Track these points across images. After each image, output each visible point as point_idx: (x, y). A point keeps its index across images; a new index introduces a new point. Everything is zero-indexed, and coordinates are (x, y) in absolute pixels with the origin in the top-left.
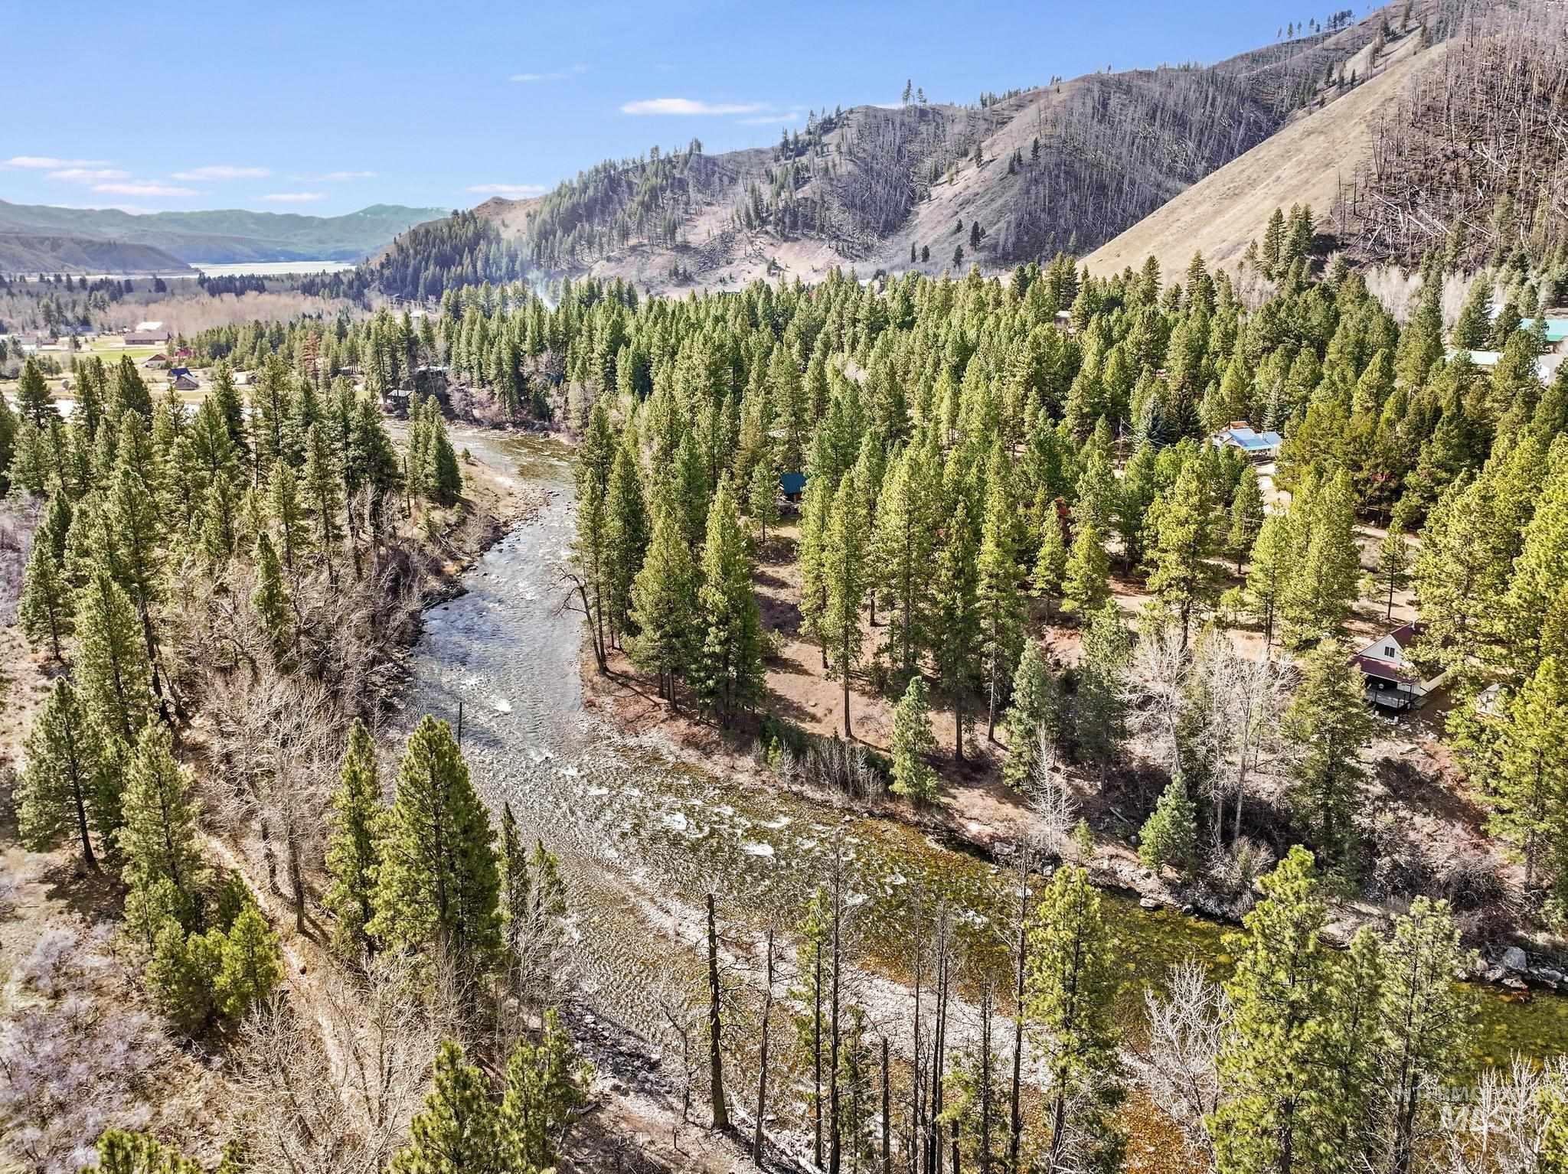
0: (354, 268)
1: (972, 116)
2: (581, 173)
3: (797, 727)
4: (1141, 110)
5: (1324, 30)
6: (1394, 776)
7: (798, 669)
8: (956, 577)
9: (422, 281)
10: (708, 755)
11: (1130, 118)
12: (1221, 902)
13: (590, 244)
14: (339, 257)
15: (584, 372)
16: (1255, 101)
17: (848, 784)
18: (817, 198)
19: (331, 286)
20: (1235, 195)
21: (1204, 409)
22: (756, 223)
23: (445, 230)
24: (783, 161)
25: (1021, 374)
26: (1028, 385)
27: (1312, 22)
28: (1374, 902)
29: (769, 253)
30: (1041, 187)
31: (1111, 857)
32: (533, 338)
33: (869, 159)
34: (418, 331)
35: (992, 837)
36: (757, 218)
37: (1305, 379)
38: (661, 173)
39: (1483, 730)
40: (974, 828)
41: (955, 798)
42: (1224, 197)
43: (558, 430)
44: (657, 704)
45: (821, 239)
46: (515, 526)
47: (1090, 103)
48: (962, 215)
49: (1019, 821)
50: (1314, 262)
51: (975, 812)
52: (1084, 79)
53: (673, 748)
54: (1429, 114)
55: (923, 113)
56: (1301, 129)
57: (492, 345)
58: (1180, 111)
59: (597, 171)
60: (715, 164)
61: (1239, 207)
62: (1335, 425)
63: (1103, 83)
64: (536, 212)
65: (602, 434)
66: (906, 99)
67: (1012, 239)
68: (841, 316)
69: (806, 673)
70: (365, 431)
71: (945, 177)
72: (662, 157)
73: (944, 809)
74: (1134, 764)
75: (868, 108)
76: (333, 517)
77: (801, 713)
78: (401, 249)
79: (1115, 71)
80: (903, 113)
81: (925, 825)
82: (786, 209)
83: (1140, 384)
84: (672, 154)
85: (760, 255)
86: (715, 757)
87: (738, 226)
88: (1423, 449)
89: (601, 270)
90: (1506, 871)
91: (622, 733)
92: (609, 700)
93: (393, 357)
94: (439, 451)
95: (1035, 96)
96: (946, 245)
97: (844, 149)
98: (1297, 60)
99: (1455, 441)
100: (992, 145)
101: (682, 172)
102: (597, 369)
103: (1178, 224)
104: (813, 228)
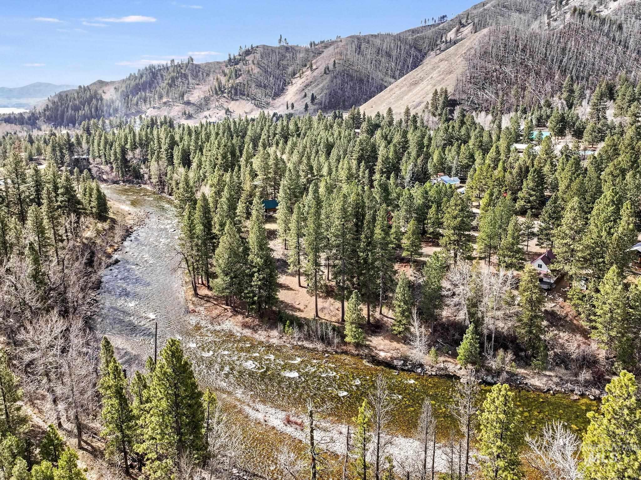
0: (28, 111)
1: (307, 50)
2: (139, 70)
3: (293, 315)
4: (374, 50)
5: (437, 22)
6: (550, 317)
7: (288, 288)
8: (367, 246)
9: (65, 117)
10: (256, 331)
11: (369, 53)
12: (493, 377)
13: (145, 101)
14: (19, 106)
15: (159, 158)
16: (415, 48)
17: (323, 339)
18: (245, 83)
19: (19, 120)
20: (416, 83)
21: (431, 170)
22: (219, 93)
23: (76, 95)
24: (229, 67)
25: (355, 156)
26: (359, 160)
27: (433, 19)
28: (550, 370)
29: (226, 105)
30: (338, 79)
31: (444, 362)
32: (131, 143)
33: (266, 67)
34: (73, 140)
35: (391, 358)
36: (220, 90)
37: (466, 156)
38: (176, 71)
39: (585, 296)
40: (382, 355)
41: (371, 341)
42: (412, 84)
43: (146, 184)
44: (226, 309)
45: (248, 100)
46: (135, 228)
47: (354, 46)
48: (306, 91)
49: (401, 349)
50: (450, 110)
51: (381, 347)
52: (351, 37)
53: (238, 329)
54: (485, 54)
55: (287, 49)
56: (438, 59)
57: (111, 146)
58: (388, 50)
59: (146, 69)
60: (199, 68)
61: (418, 88)
62: (489, 174)
63: (358, 38)
64: (119, 87)
65: (188, 186)
66: (280, 42)
67: (327, 101)
68: (268, 132)
69: (291, 289)
70: (66, 188)
71: (298, 75)
72: (176, 64)
73: (368, 347)
74: (444, 320)
75: (264, 46)
76: (58, 230)
77: (294, 309)
78: (54, 103)
79: (363, 34)
80: (279, 48)
81: (361, 355)
82: (232, 88)
83: (404, 159)
84: (180, 63)
85: (222, 106)
86: (259, 332)
87: (212, 94)
88: (525, 183)
89: (151, 113)
90: (597, 352)
91: (212, 324)
92: (202, 308)
93: (61, 152)
94: (98, 196)
95: (332, 43)
96: (301, 102)
97: (256, 62)
98: (429, 33)
99: (537, 179)
100: (316, 62)
101: (185, 71)
102: (164, 156)
103: (395, 95)
104: (244, 95)
